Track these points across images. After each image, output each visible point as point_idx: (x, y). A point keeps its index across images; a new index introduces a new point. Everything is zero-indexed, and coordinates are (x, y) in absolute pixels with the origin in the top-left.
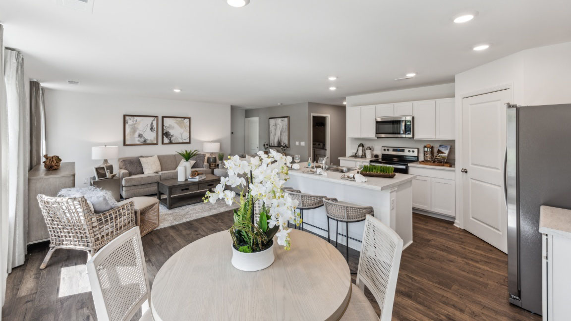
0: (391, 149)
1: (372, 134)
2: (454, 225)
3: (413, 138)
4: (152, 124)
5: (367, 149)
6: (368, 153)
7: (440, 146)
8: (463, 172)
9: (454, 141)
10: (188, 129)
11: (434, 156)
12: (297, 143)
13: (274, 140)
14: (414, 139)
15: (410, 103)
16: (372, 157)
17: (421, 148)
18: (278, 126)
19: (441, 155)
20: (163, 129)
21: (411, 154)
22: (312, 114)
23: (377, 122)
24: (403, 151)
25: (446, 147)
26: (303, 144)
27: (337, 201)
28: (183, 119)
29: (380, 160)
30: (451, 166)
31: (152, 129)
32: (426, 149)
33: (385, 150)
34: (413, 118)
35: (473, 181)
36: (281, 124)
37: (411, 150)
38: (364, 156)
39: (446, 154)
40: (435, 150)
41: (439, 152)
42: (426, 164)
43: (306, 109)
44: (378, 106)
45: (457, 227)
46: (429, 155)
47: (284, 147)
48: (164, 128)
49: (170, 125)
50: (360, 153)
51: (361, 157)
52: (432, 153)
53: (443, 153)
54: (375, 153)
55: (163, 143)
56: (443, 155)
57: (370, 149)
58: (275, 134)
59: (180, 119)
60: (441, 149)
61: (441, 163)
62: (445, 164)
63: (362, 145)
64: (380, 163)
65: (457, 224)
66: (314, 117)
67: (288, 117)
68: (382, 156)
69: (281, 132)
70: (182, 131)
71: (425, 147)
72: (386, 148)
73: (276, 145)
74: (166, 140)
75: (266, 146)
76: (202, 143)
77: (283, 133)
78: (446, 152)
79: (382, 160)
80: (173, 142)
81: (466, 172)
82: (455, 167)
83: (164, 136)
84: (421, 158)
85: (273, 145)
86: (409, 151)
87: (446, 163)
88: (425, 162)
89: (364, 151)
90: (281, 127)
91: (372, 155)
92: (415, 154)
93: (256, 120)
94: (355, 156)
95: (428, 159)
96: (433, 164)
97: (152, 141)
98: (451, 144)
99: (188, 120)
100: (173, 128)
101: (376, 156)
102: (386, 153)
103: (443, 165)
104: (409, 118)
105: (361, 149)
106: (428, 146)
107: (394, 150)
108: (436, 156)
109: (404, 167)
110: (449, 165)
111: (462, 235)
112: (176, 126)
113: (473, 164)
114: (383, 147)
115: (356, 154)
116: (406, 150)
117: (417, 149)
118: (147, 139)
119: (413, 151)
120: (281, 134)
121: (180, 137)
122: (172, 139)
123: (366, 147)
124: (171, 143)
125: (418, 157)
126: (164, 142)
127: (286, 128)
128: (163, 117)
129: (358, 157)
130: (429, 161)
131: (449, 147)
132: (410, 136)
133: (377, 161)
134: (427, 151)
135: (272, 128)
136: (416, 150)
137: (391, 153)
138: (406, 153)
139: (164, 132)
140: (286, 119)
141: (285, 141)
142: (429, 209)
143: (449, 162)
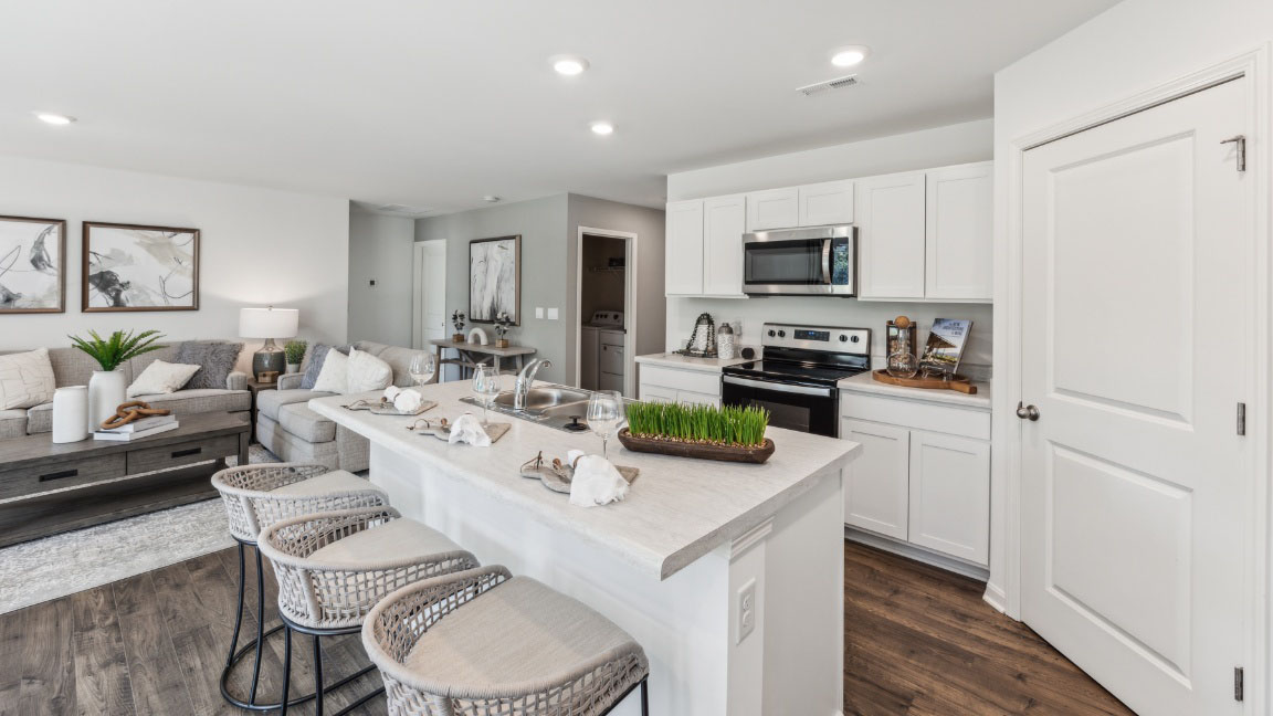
0: (790, 332)
1: (733, 286)
2: (986, 597)
3: (854, 295)
4: (39, 244)
5: (720, 332)
6: (724, 341)
7: (938, 321)
8: (1022, 416)
9: (991, 305)
10: (188, 265)
11: (919, 356)
12: (539, 312)
13: (482, 307)
14: (859, 299)
15: (847, 185)
16: (735, 356)
17: (879, 325)
18: (492, 264)
19: (941, 350)
20: (85, 263)
21: (848, 347)
22: (582, 230)
23: (752, 248)
24: (825, 337)
25: (956, 327)
26: (553, 313)
27: (508, 576)
28: (168, 234)
29: (759, 368)
30: (973, 391)
31: (37, 262)
32: (893, 332)
33: (772, 334)
34: (856, 231)
35: (1060, 452)
36: (499, 258)
37: (849, 334)
38: (711, 353)
39: (957, 351)
40: (922, 336)
41: (934, 340)
42: (893, 383)
43: (561, 213)
44: (754, 197)
45: (994, 611)
46: (902, 350)
47: (503, 323)
48: (92, 258)
49: (113, 250)
50: (701, 343)
51: (704, 356)
52: (912, 343)
53: (946, 345)
54: (746, 342)
55: (85, 306)
56: (948, 351)
57: (730, 331)
58: (485, 287)
59: (158, 234)
60: (940, 332)
61: (941, 376)
62: (955, 384)
63: (707, 319)
64: (755, 376)
65: (994, 595)
66: (586, 237)
67: (517, 238)
68: (765, 354)
69: (499, 281)
70: (164, 270)
71: (890, 324)
72: (775, 330)
73: (486, 316)
74: (98, 298)
75: (459, 320)
76: (235, 308)
77: (503, 284)
78: (957, 342)
79: (765, 367)
80: (130, 305)
81: (1034, 418)
82: (988, 395)
83: (91, 286)
84: (879, 362)
85: (478, 318)
86: (843, 339)
87: (958, 378)
88: (890, 374)
89: (711, 336)
90: (500, 263)
91: (735, 348)
92: (861, 348)
93: (438, 246)
94: (688, 352)
95: (901, 365)
96: (916, 382)
97: (40, 301)
98: (977, 317)
99: (189, 236)
100: (130, 260)
101: (748, 353)
102: (777, 342)
103: (948, 387)
104: (844, 232)
105: (703, 328)
106: (901, 322)
107: (799, 335)
108: (924, 357)
109: (825, 392)
110: (967, 388)
111: (1022, 655)
112: (140, 254)
113: (1059, 390)
114: (766, 324)
115: (689, 345)
116: (835, 335)
117: (865, 333)
118: (19, 296)
119: (855, 339)
120: (498, 287)
121: (159, 291)
122: (123, 296)
123: (718, 324)
124: (118, 306)
125: (868, 357)
126: (92, 304)
127: (511, 270)
128: (86, 226)
129: (695, 355)
130: (905, 372)
131: (965, 326)
132: (847, 289)
133: (746, 371)
134: (896, 338)
135: (477, 269)
136: (863, 336)
137: (789, 342)
138: (833, 345)
139: (92, 271)
140: (511, 244)
141: (508, 307)
142: (901, 535)
143: (966, 377)
